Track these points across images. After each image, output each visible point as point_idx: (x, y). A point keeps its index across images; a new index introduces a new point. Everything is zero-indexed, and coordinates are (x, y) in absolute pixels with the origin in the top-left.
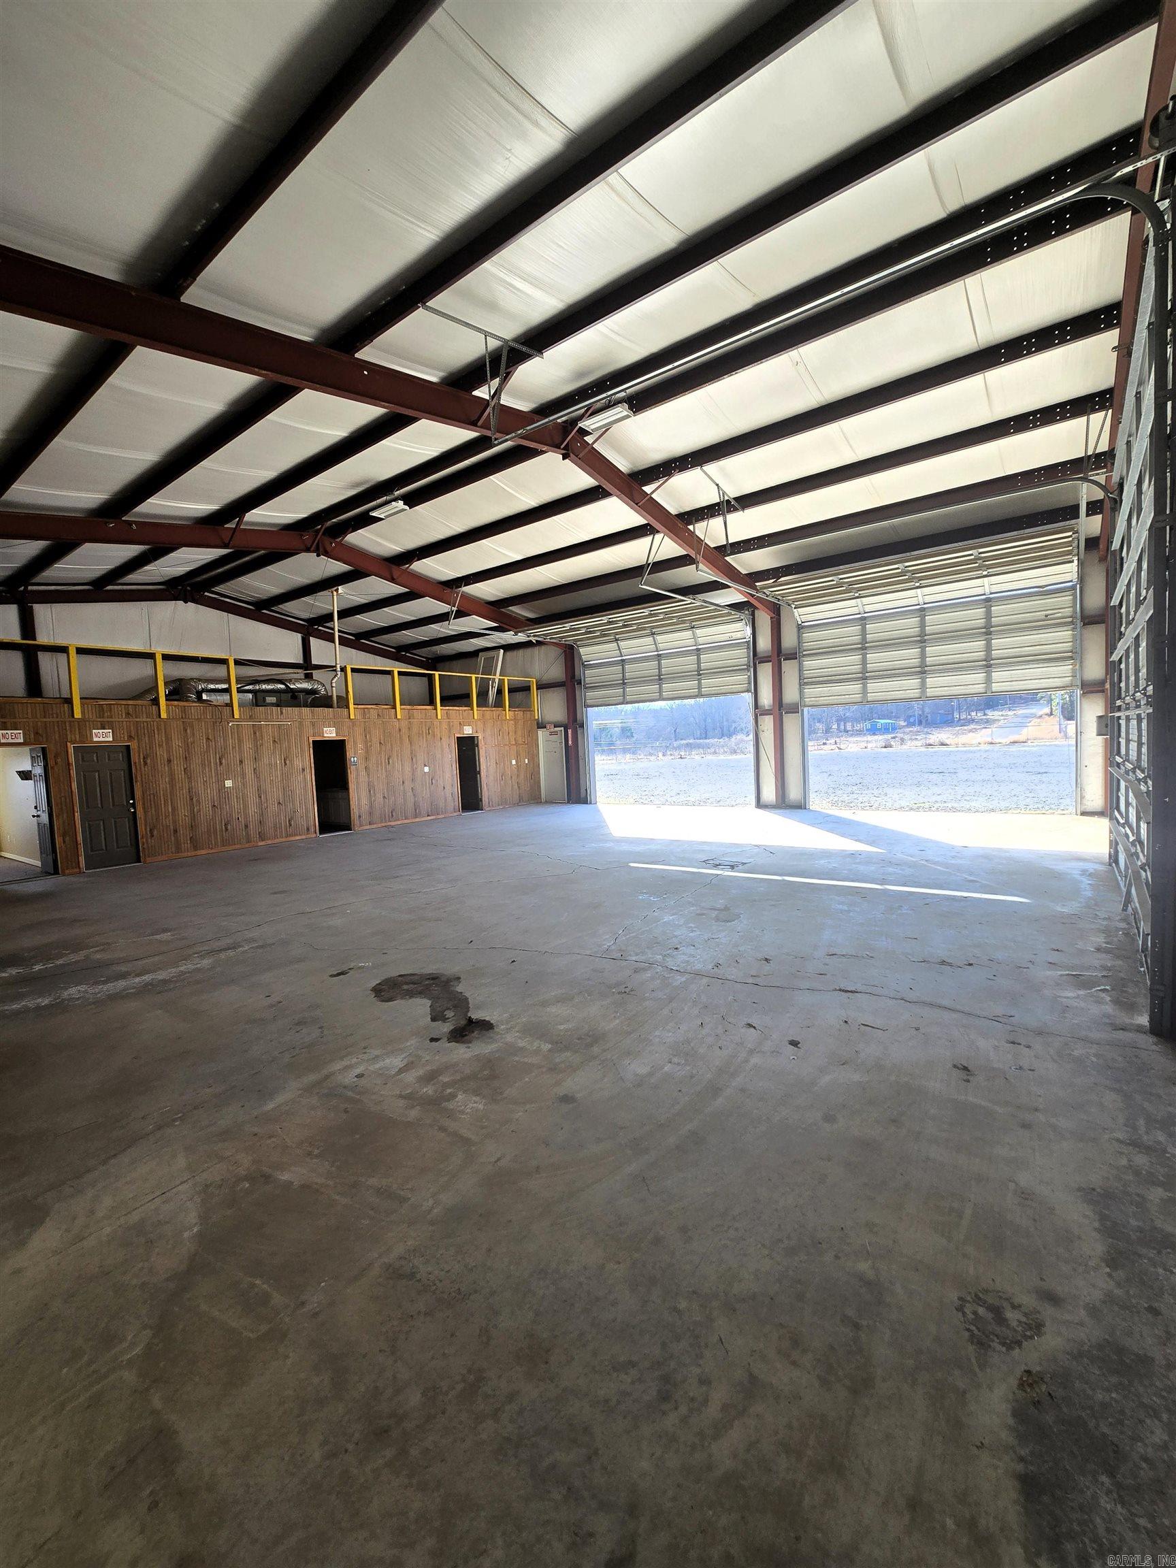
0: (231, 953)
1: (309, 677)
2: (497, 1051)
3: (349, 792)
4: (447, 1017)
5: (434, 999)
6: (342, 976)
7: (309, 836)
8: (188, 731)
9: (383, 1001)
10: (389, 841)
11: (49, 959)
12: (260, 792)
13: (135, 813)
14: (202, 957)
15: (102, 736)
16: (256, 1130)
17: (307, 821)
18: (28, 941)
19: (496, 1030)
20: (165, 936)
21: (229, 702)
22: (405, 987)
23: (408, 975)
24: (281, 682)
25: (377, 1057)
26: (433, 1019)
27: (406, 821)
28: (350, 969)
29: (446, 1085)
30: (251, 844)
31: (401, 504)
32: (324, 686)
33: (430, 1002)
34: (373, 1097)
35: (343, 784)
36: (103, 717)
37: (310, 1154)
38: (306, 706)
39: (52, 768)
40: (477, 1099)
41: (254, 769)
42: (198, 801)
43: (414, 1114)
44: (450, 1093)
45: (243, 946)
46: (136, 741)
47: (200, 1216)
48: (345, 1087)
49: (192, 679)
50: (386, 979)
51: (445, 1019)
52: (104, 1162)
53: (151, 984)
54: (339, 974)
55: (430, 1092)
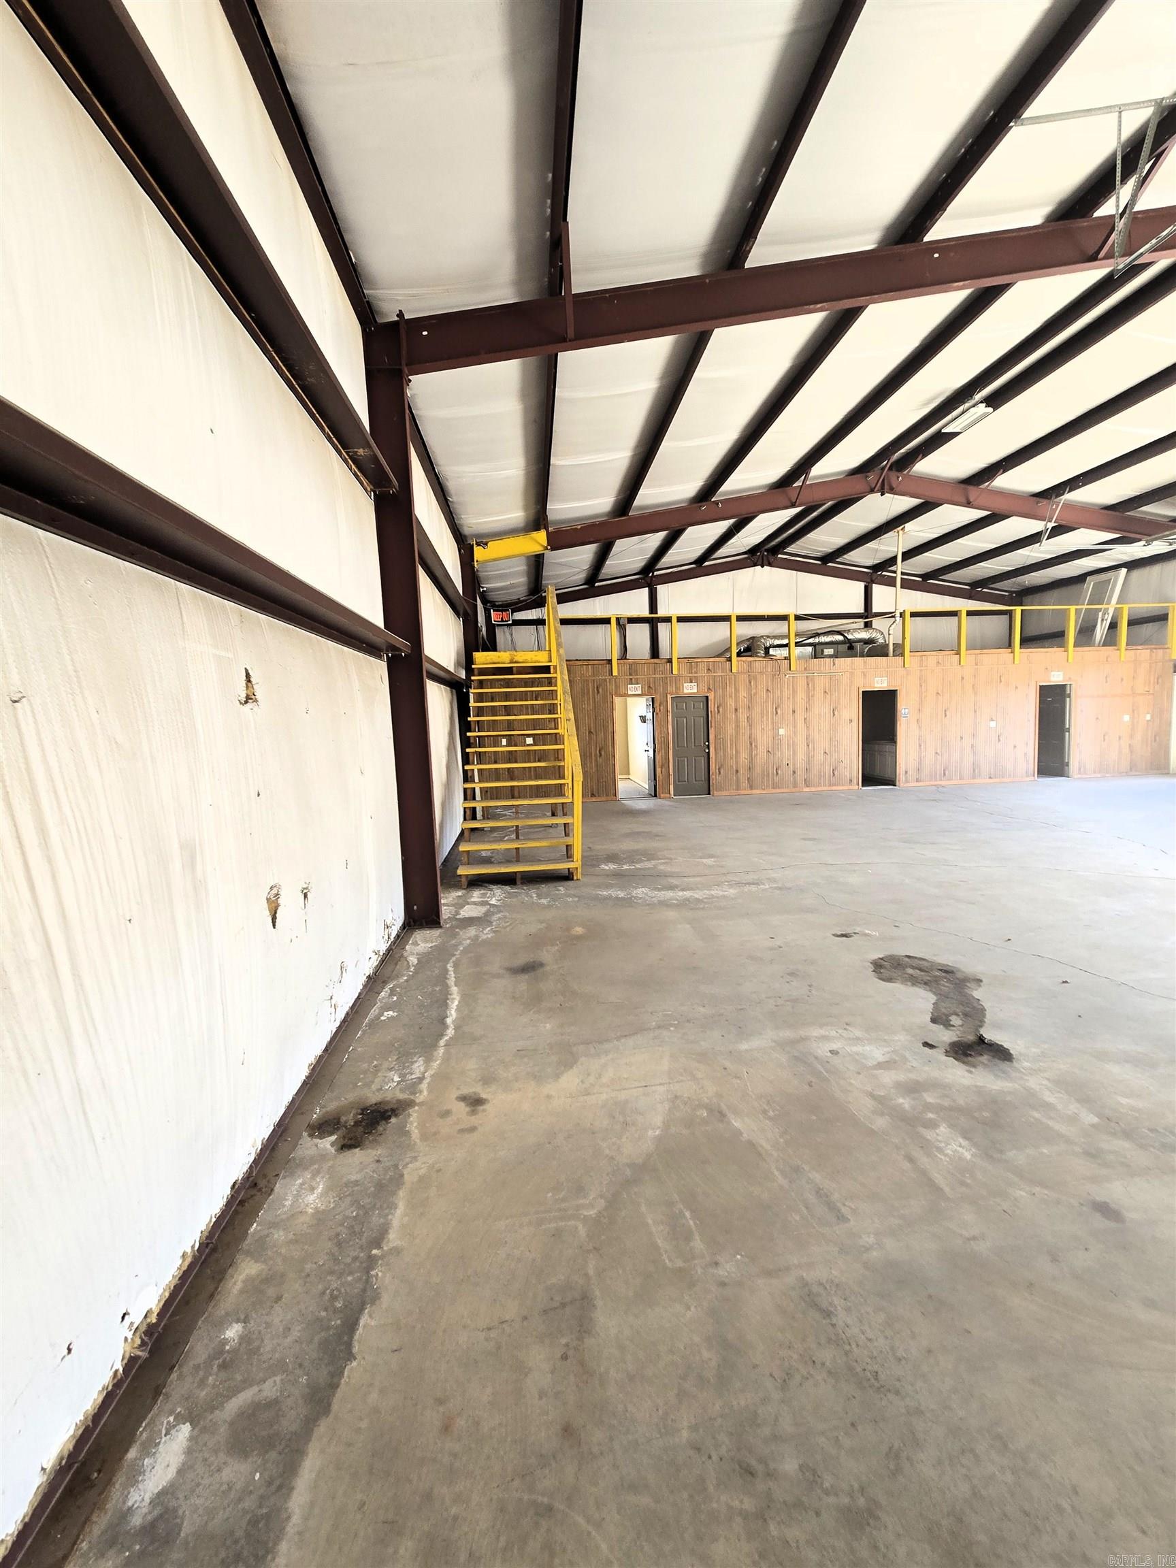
0: (753, 888)
1: (868, 625)
2: (1010, 1093)
3: (896, 746)
4: (951, 1023)
5: (942, 996)
6: (844, 938)
7: (851, 787)
8: (752, 683)
9: (880, 979)
10: (934, 802)
11: (633, 862)
12: (808, 741)
13: (709, 753)
14: (731, 886)
15: (690, 689)
16: (727, 1064)
17: (851, 773)
18: (628, 845)
19: (1015, 1063)
20: (710, 861)
21: (788, 655)
22: (910, 971)
23: (916, 958)
24: (839, 633)
25: (858, 1039)
26: (934, 1020)
27: (960, 782)
28: (855, 933)
29: (928, 1107)
30: (797, 789)
31: (982, 408)
32: (882, 633)
33: (935, 998)
34: (842, 1082)
35: (891, 737)
36: (692, 673)
37: (765, 1112)
38: (862, 656)
39: (657, 714)
40: (964, 1143)
41: (805, 719)
42: (756, 746)
43: (881, 1123)
44: (931, 1120)
45: (764, 884)
46: (713, 693)
47: (664, 1122)
48: (816, 1058)
49: (762, 636)
50: (890, 956)
51: (947, 1025)
52: (618, 1039)
53: (688, 900)
54: (843, 935)
55: (907, 1106)
